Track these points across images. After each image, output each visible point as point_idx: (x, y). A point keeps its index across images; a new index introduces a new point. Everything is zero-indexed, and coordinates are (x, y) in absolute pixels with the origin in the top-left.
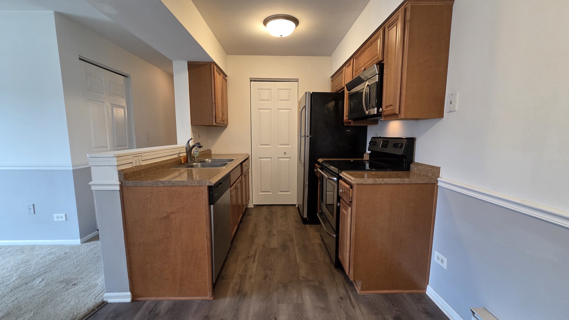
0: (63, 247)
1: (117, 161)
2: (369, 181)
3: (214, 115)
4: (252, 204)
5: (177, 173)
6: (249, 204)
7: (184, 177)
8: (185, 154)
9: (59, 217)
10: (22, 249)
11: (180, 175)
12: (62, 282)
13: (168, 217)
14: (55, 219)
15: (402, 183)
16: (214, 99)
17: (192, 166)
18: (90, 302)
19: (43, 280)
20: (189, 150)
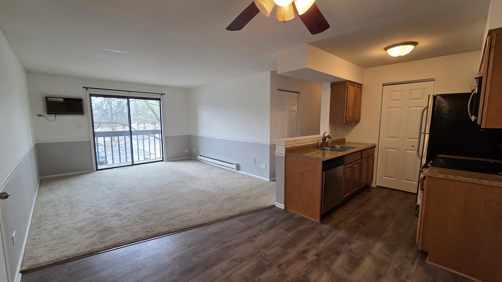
0: (263, 180)
1: (285, 144)
2: (440, 176)
3: (345, 116)
4: (375, 185)
5: (315, 152)
6: (372, 184)
7: (320, 156)
8: (322, 141)
9: (263, 166)
10: (250, 177)
11: (318, 153)
12: (262, 193)
13: (302, 173)
14: (262, 167)
15: (479, 183)
16: (345, 105)
17: (324, 149)
18: (270, 203)
19: (256, 191)
20: (324, 139)
